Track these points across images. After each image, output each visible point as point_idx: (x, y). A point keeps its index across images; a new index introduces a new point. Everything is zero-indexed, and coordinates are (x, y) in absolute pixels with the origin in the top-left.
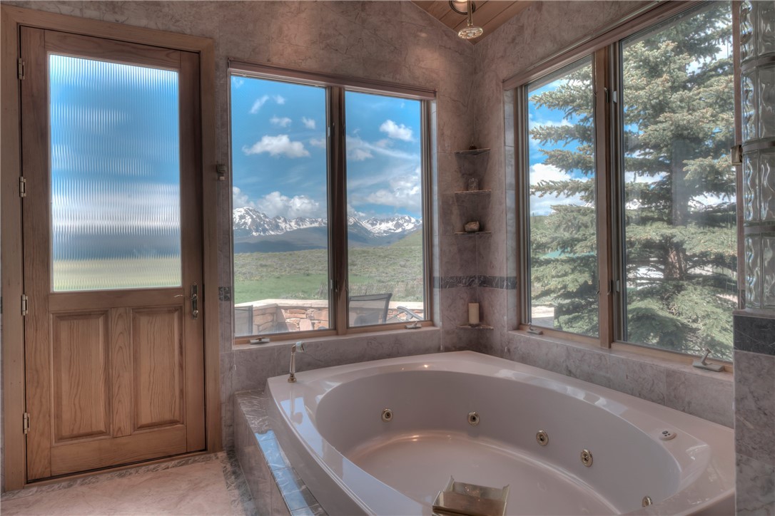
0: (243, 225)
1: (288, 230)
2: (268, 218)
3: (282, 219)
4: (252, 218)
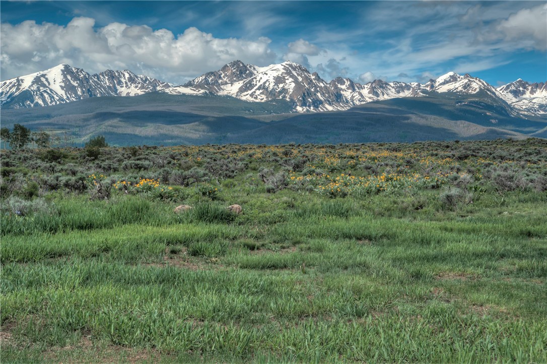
0: (280, 92)
1: (358, 103)
2: (322, 81)
3: (347, 83)
4: (296, 81)
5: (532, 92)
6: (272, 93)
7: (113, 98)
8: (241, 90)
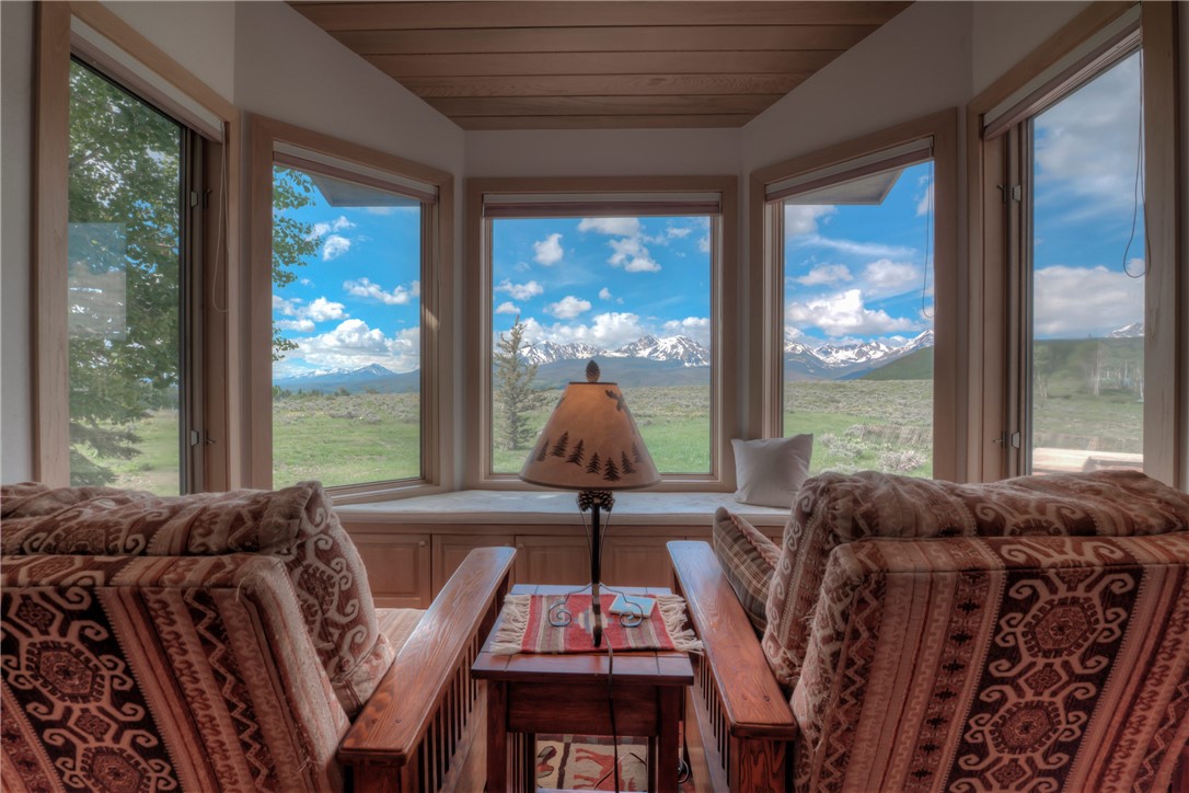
5: (837, 352)
6: (669, 355)
7: (573, 360)
8: (650, 353)
